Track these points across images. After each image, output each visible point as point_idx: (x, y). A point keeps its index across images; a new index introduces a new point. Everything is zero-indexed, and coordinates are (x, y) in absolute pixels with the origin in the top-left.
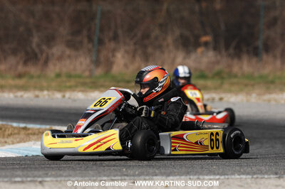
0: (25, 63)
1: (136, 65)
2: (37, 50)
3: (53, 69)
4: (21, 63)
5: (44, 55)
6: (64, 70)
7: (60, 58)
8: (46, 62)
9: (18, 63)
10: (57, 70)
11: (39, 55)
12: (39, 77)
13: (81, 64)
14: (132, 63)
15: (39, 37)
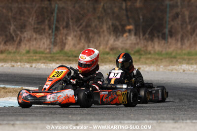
0: (5, 43)
1: (82, 45)
2: (13, 34)
3: (24, 48)
4: (3, 43)
5: (18, 38)
6: (32, 48)
7: (29, 40)
8: (20, 43)
10: (27, 48)
11: (15, 38)
12: (14, 53)
13: (44, 43)
14: (79, 44)
15: (15, 25)
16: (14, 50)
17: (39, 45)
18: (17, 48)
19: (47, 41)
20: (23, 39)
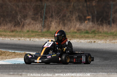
0: (15, 26)
1: (60, 27)
2: (20, 21)
3: (26, 29)
4: (13, 26)
5: (23, 23)
6: (31, 29)
7: (29, 24)
8: (23, 26)
9: (12, 26)
10: (28, 29)
11: (20, 23)
12: (20, 32)
13: (38, 26)
14: (58, 27)
15: (20, 16)
16: (20, 30)
17: (35, 28)
18: (21, 29)
19: (39, 25)
20: (25, 24)
